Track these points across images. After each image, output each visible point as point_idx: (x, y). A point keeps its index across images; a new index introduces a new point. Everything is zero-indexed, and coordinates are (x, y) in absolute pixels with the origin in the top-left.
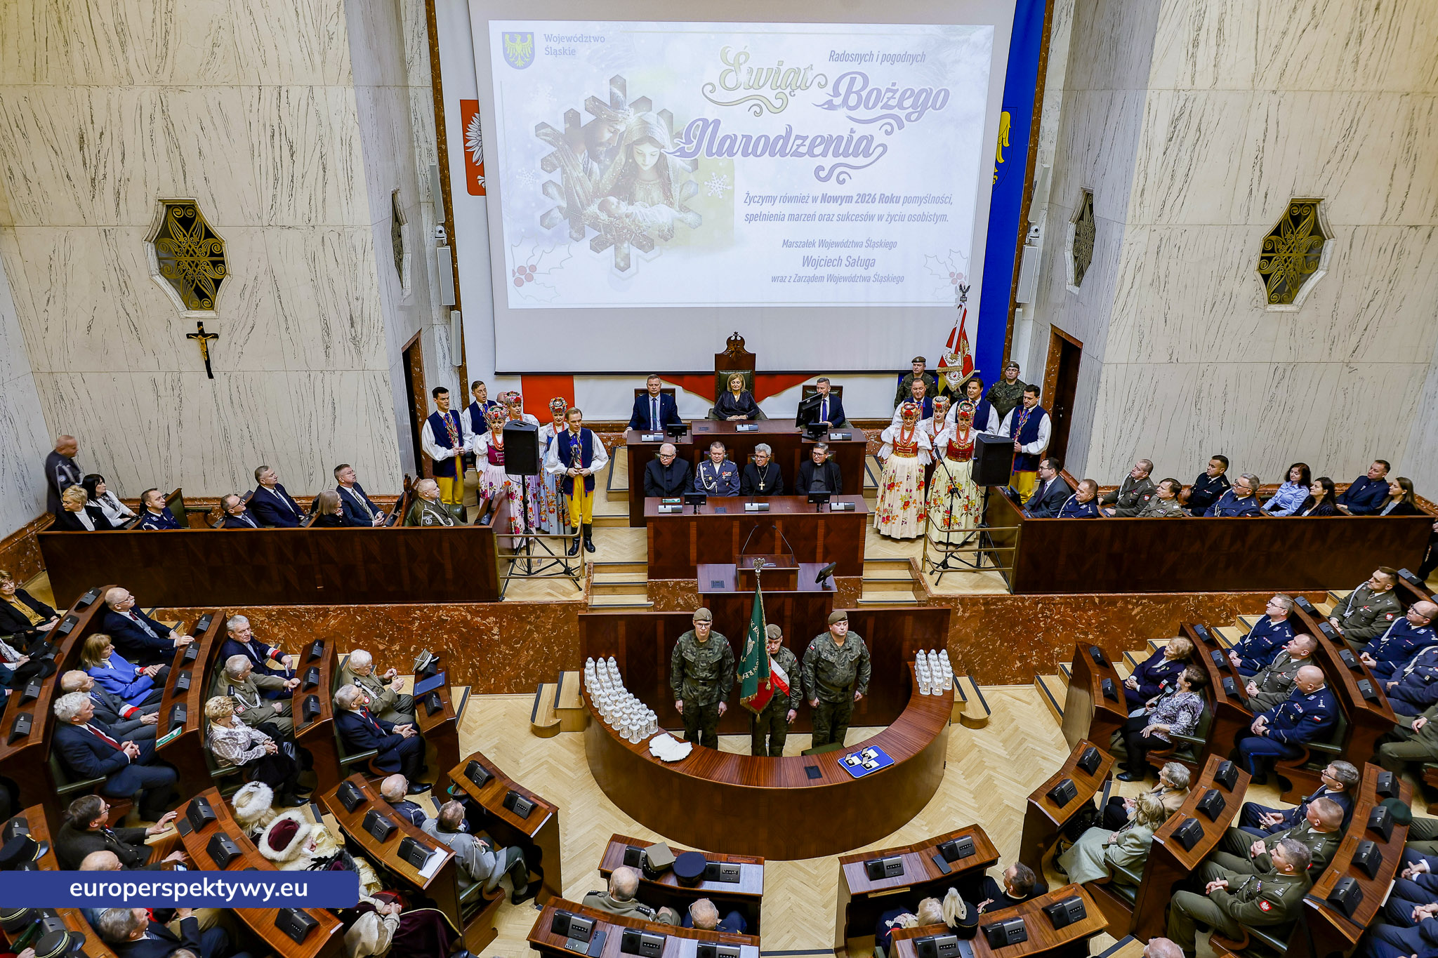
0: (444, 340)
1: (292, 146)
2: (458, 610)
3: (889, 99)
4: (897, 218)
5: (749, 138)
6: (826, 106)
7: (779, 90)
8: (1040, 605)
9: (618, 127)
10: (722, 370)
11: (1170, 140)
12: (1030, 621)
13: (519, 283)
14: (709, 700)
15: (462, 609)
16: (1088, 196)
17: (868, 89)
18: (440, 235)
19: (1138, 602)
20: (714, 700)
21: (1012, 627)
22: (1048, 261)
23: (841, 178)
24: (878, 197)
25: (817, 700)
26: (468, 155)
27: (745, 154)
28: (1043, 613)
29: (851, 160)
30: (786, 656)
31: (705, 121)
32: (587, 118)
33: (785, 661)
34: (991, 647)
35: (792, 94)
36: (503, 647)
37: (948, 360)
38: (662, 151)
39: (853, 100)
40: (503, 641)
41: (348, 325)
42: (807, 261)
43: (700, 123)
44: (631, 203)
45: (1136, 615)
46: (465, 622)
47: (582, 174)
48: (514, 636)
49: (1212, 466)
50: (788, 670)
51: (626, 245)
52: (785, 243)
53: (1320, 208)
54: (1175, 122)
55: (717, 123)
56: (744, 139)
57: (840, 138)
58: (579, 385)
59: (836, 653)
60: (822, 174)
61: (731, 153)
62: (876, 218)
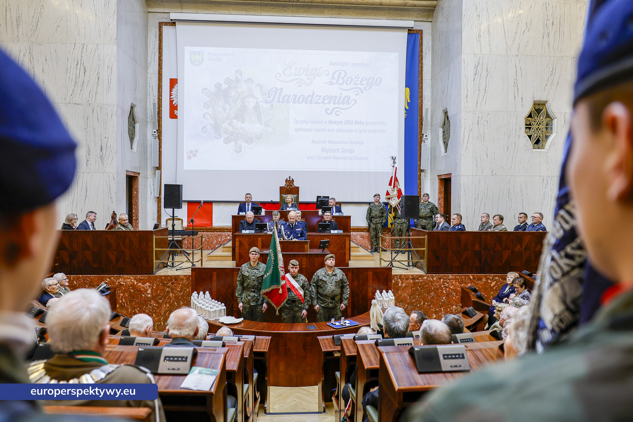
0: (152, 185)
1: (85, 69)
2: (130, 278)
3: (356, 81)
4: (363, 131)
5: (296, 96)
6: (329, 83)
7: (309, 76)
8: (442, 280)
9: (238, 90)
10: (283, 194)
11: (475, 74)
12: (438, 289)
13: (189, 158)
14: (257, 302)
15: (132, 278)
16: (446, 113)
17: (347, 77)
18: (155, 134)
19: (493, 279)
20: (260, 302)
21: (429, 293)
22: (434, 150)
23: (337, 114)
24: (354, 122)
25: (317, 306)
26: (171, 102)
27: (294, 102)
28: (444, 285)
29: (341, 106)
30: (301, 278)
31: (276, 88)
32: (224, 86)
33: (300, 280)
34: (419, 305)
35: (314, 78)
36: (153, 302)
37: (390, 192)
38: (257, 100)
39: (341, 81)
40: (154, 298)
41: (99, 149)
42: (323, 150)
43: (275, 89)
44: (243, 122)
45: (493, 287)
46: (133, 286)
47: (221, 110)
48: (159, 295)
49: (521, 218)
50: (302, 285)
51: (240, 141)
52: (313, 141)
53: (547, 105)
54: (476, 67)
55: (282, 89)
56: (294, 96)
57: (336, 97)
58: (215, 208)
59: (328, 277)
60: (329, 112)
61: (288, 102)
62: (354, 131)
